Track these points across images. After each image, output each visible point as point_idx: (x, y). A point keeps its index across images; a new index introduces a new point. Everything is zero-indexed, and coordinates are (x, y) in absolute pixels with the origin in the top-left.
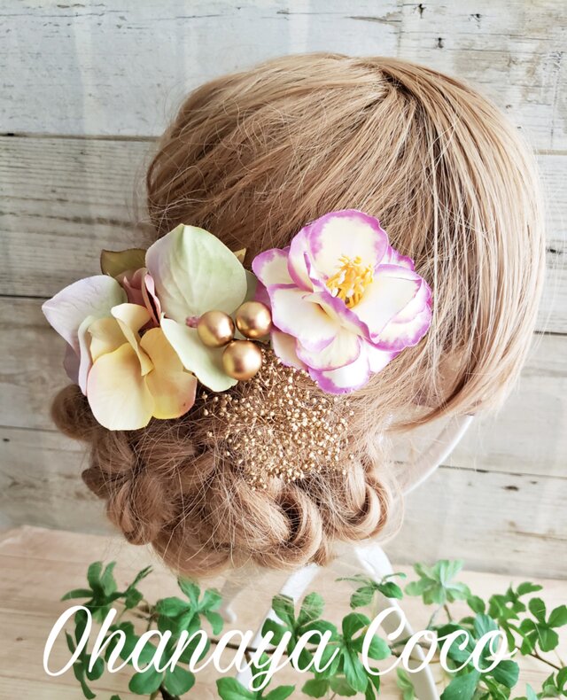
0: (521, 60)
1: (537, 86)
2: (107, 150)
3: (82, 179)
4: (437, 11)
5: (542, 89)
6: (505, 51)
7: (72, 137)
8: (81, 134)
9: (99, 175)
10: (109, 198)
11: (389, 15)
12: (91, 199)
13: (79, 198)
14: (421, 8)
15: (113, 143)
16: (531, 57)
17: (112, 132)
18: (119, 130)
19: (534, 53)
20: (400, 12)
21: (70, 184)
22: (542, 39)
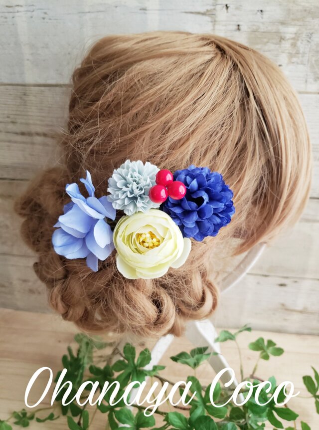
0: (287, 38)
2: (40, 92)
3: (24, 110)
4: (237, 8)
5: (300, 55)
6: (278, 32)
7: (18, 85)
8: (24, 83)
9: (35, 108)
10: (42, 121)
11: (207, 11)
12: (31, 122)
13: (23, 121)
14: (227, 7)
15: (43, 88)
16: (293, 36)
17: (41, 81)
18: (46, 81)
19: (296, 34)
20: (214, 9)
21: (18, 113)
22: (300, 25)
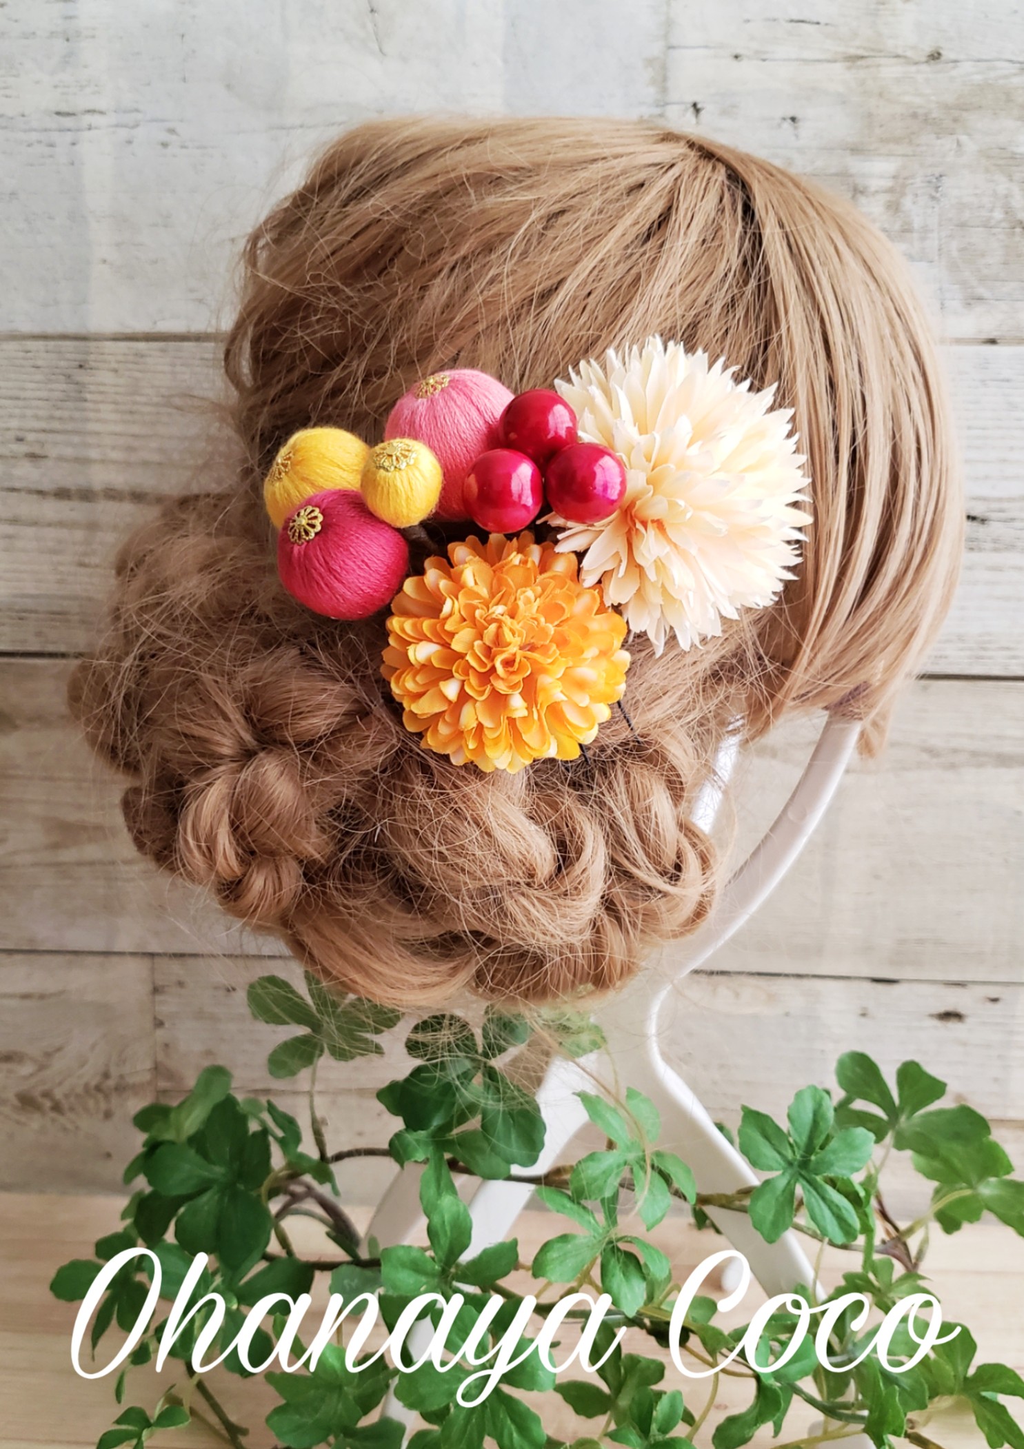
0: (873, 189)
1: (903, 231)
2: (131, 358)
3: (77, 415)
4: (725, 113)
5: (915, 235)
6: (844, 175)
7: (64, 337)
8: (82, 331)
9: (112, 407)
10: (130, 449)
12: (94, 454)
13: (69, 452)
15: (142, 345)
16: (889, 183)
17: (141, 325)
18: (155, 323)
19: (894, 177)
20: (661, 115)
21: (56, 425)
22: (904, 155)
